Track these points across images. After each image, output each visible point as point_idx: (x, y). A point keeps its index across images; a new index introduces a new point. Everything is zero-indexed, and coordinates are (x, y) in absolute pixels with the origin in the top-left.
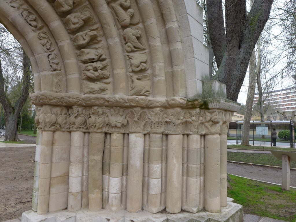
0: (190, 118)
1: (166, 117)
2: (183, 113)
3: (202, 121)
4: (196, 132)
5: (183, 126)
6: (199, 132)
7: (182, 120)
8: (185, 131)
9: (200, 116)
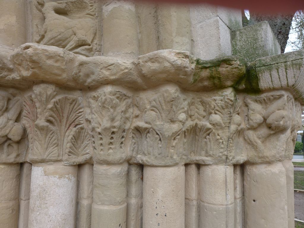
0: (204, 117)
1: (137, 117)
2: (186, 103)
3: (239, 125)
4: (224, 158)
5: (185, 140)
6: (231, 158)
7: (184, 123)
8: (192, 154)
9: (234, 112)
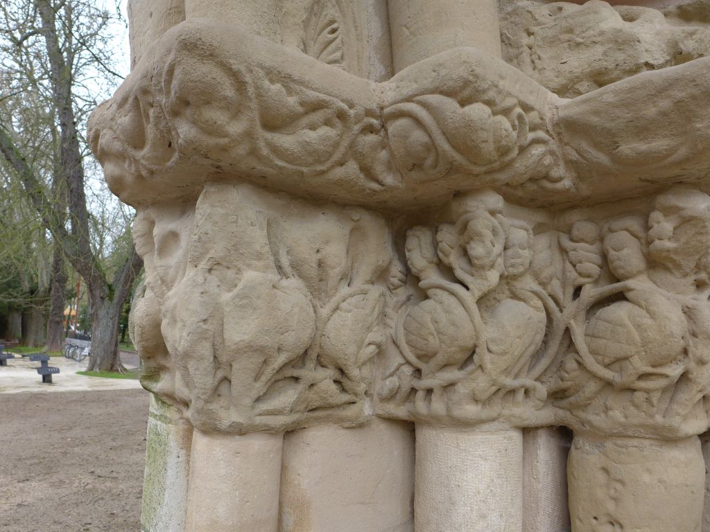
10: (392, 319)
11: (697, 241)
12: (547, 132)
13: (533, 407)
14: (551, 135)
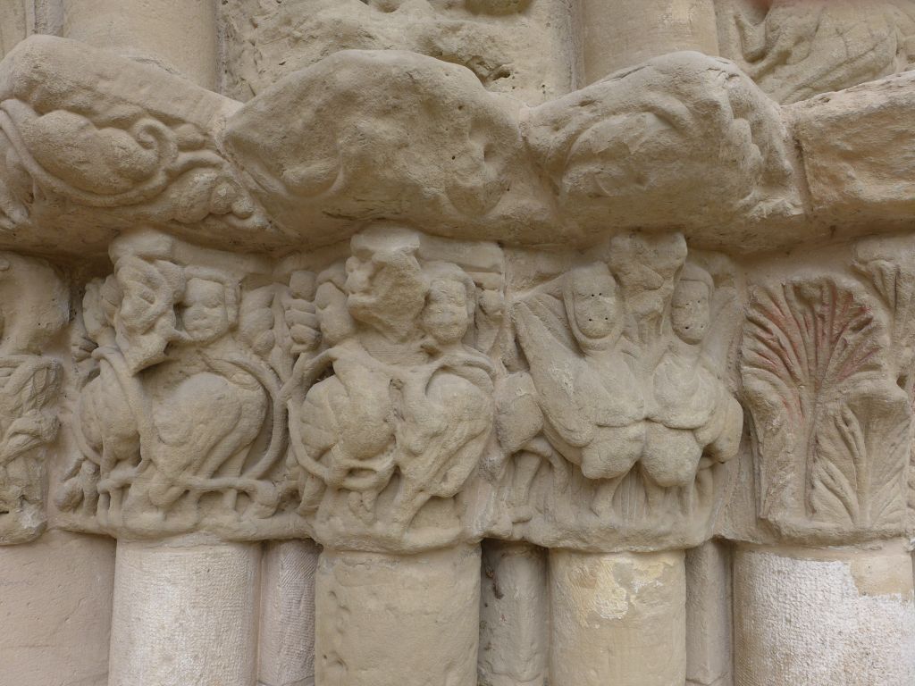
10: (74, 400)
11: (401, 295)
12: (218, 152)
13: (256, 514)
14: (224, 157)
